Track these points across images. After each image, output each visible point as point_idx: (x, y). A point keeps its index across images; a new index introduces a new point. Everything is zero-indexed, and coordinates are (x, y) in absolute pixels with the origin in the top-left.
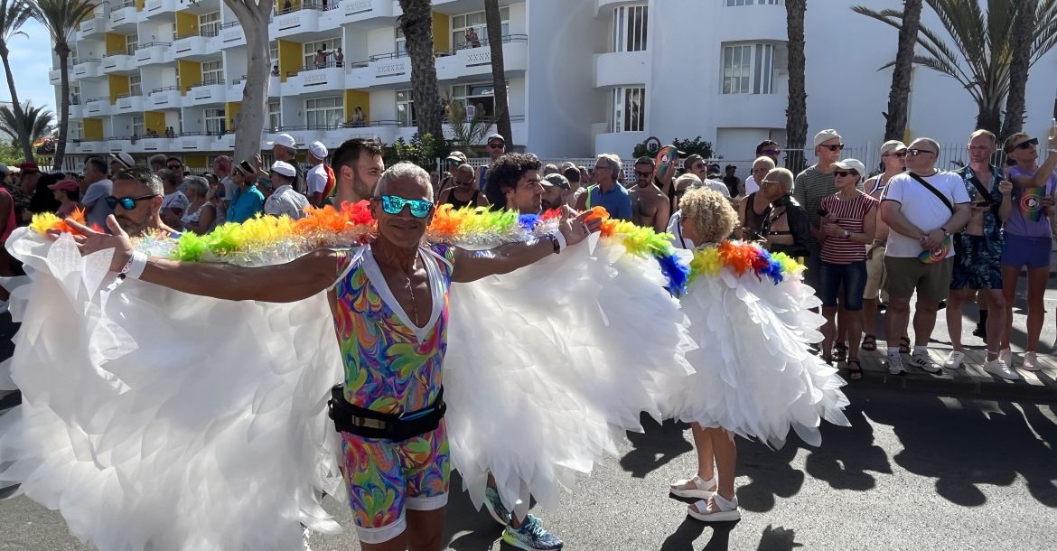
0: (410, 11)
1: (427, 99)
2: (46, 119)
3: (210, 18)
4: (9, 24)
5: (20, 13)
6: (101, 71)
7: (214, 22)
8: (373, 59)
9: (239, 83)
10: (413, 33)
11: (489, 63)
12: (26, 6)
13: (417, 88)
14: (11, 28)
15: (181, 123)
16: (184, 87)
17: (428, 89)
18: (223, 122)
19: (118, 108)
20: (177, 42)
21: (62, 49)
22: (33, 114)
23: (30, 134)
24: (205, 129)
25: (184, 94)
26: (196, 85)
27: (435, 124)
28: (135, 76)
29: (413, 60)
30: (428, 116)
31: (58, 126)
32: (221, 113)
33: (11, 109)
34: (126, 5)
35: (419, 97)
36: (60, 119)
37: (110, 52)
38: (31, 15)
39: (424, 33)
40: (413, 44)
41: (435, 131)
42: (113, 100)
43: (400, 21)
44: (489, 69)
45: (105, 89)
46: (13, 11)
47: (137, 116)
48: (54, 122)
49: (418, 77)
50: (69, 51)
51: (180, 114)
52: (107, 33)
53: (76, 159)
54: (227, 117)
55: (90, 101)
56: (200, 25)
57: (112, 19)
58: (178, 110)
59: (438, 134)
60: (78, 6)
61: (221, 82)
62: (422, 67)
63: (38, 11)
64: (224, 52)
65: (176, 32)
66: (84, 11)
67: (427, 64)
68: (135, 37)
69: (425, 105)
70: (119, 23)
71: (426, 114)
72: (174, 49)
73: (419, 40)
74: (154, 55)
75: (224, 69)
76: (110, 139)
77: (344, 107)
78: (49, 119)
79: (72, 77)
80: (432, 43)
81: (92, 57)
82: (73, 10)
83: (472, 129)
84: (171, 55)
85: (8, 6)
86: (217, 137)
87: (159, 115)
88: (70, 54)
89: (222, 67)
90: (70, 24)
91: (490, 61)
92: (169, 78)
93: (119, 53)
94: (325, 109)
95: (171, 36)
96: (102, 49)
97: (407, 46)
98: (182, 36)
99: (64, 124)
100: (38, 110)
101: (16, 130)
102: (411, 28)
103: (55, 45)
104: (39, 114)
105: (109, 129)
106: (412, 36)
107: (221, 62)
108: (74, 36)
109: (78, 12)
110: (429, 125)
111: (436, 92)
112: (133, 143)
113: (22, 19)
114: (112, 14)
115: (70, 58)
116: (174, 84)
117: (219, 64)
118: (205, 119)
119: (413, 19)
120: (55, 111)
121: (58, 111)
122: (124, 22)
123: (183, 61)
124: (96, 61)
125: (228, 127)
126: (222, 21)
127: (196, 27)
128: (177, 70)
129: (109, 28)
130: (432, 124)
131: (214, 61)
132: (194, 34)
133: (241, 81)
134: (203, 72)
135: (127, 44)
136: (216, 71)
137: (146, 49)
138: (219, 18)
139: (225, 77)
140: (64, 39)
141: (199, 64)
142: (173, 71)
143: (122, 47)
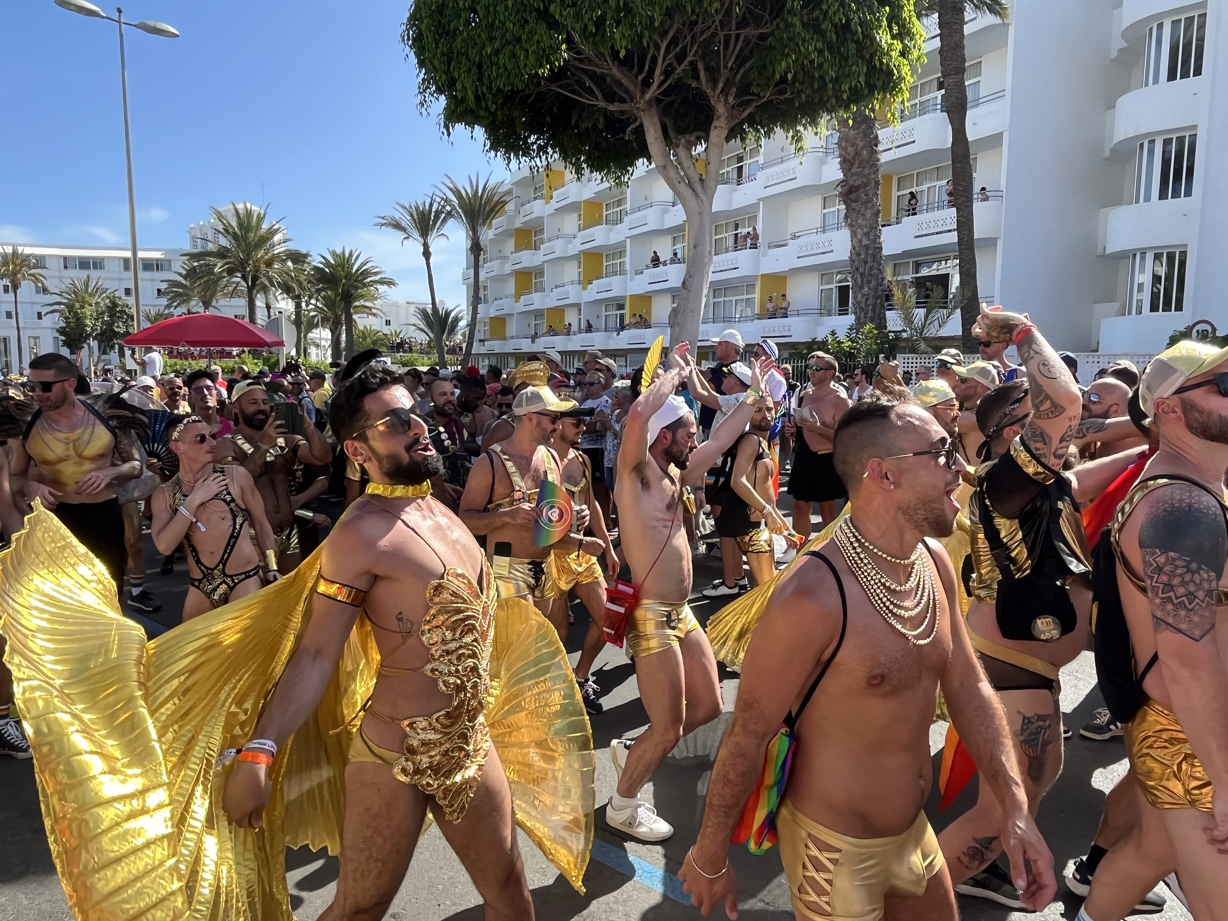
0: (853, 174)
1: (869, 282)
2: (457, 320)
3: (616, 203)
4: (432, 230)
5: (443, 215)
6: (508, 268)
7: (619, 209)
8: (794, 237)
9: (642, 273)
10: (856, 201)
11: (954, 230)
12: (448, 208)
13: (857, 269)
14: (435, 230)
15: (580, 319)
16: (586, 281)
17: (871, 268)
18: (622, 317)
19: (520, 307)
20: (582, 232)
21: (476, 249)
22: (448, 314)
23: (443, 334)
24: (603, 326)
25: (585, 288)
26: (598, 278)
27: (877, 312)
28: (539, 272)
29: (854, 234)
30: (869, 302)
31: (467, 326)
32: (621, 307)
33: (430, 311)
34: (535, 199)
35: (859, 279)
36: (470, 319)
37: (517, 249)
38: (453, 217)
39: (870, 200)
40: (855, 215)
41: (877, 321)
42: (517, 297)
43: (839, 188)
44: (953, 237)
45: (511, 287)
46: (438, 213)
47: (538, 314)
48: (463, 323)
49: (858, 254)
50: (482, 250)
51: (580, 310)
52: (516, 229)
53: (510, 358)
54: (627, 311)
55: (496, 299)
56: (605, 213)
57: (522, 214)
58: (578, 306)
59: (881, 324)
60: (493, 204)
61: (623, 273)
62: (865, 242)
63: (458, 212)
64: (628, 241)
65: (581, 222)
66: (498, 208)
67: (871, 237)
68: (542, 231)
69: (866, 289)
70: (527, 218)
71: (867, 300)
72: (578, 240)
73: (863, 210)
74: (559, 248)
75: (627, 259)
76: (512, 338)
77: (757, 295)
78: (462, 318)
79: (482, 276)
80: (879, 212)
81: (501, 254)
82: (487, 209)
83: (926, 318)
84: (575, 247)
85: (434, 210)
86: (615, 333)
87: (559, 311)
88: (482, 252)
89: (625, 257)
90: (484, 223)
91: (955, 227)
92: (572, 272)
93: (526, 249)
94: (734, 299)
95: (577, 228)
96: (511, 244)
97: (846, 217)
98: (587, 226)
99: (472, 325)
100: (452, 310)
101: (432, 332)
102: (853, 196)
103: (469, 244)
104: (452, 315)
105: (512, 328)
106: (854, 205)
107: (625, 251)
108: (487, 234)
109: (492, 210)
110: (870, 314)
111: (881, 272)
112: (533, 342)
113: (444, 221)
114: (521, 209)
115: (481, 258)
116: (576, 278)
117: (621, 253)
118: (604, 313)
119: (856, 184)
120: (465, 312)
121: (468, 311)
122: (532, 216)
123: (586, 253)
124: (505, 258)
125: (627, 321)
126: (628, 206)
127: (601, 216)
128: (580, 262)
129: (518, 224)
130: (874, 312)
131: (618, 251)
132: (599, 223)
133: (645, 271)
134: (605, 264)
135: (534, 239)
136: (618, 261)
137: (552, 243)
138: (625, 203)
139: (628, 267)
140: (478, 238)
141: (602, 254)
142: (576, 263)
143: (529, 242)
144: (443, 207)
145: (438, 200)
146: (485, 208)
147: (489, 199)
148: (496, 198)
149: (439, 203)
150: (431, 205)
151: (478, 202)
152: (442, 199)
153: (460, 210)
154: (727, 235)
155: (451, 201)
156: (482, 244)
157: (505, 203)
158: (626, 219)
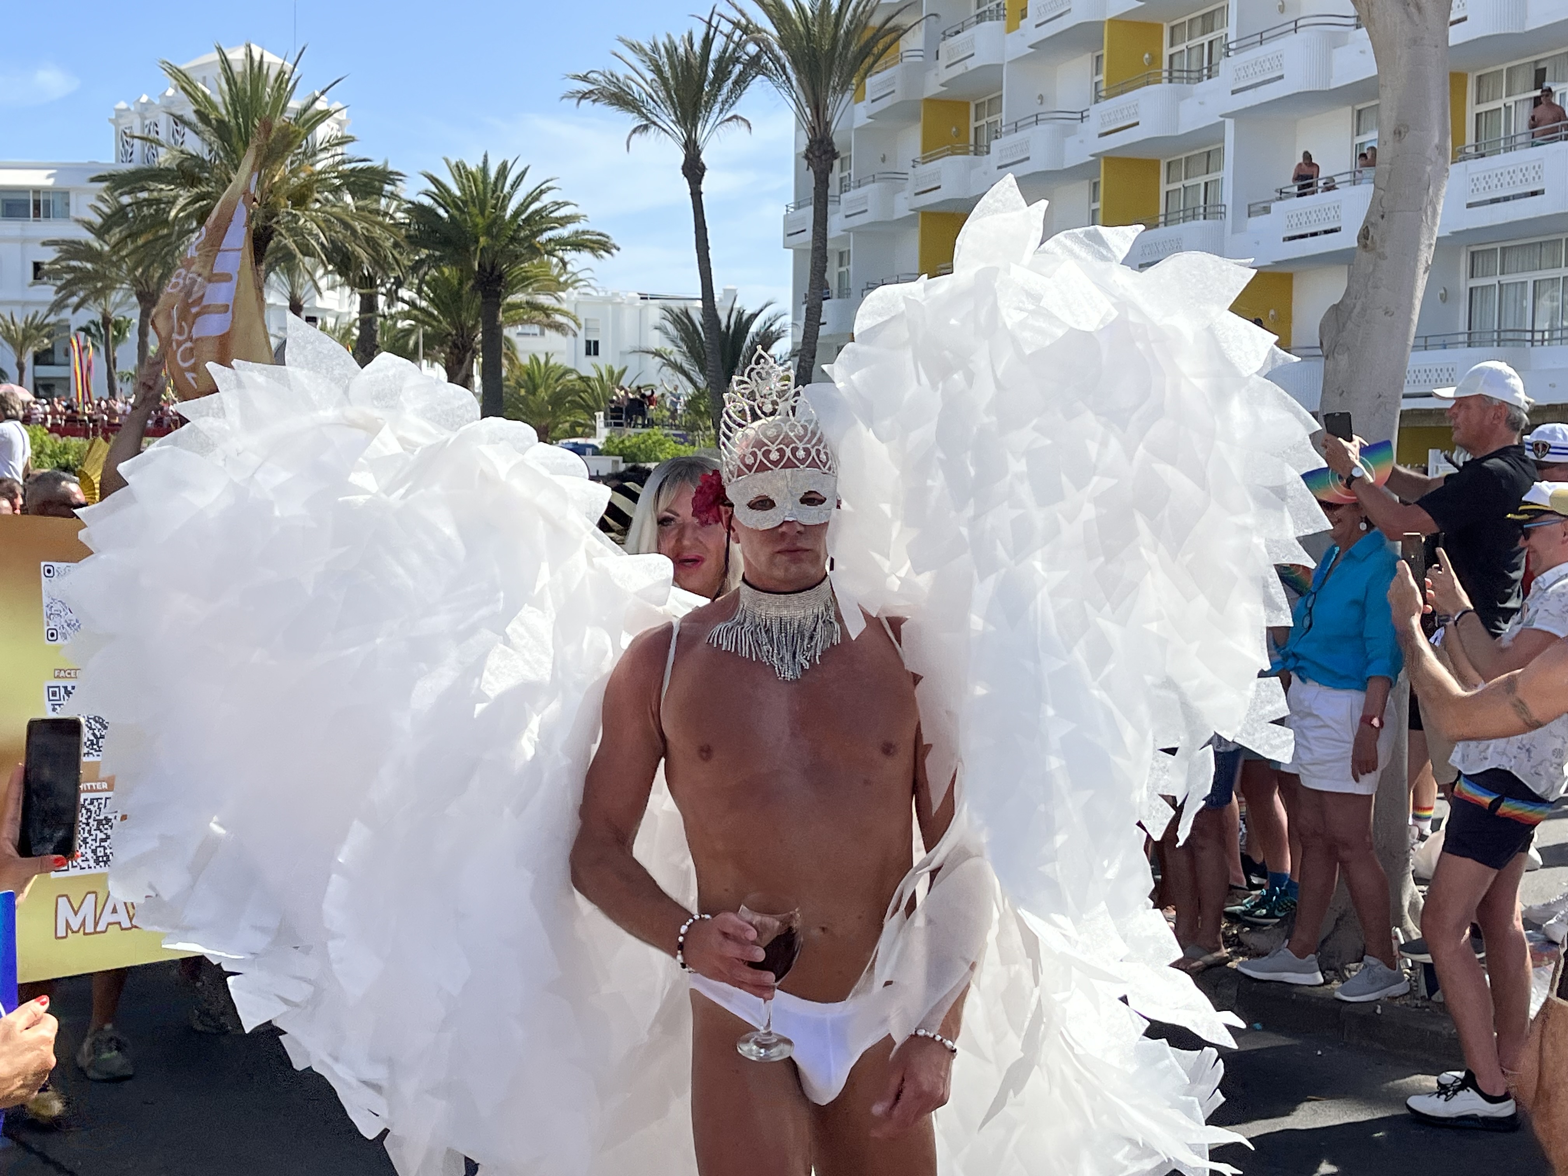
2: (766, 339)
3: (1199, 24)
4: (709, 107)
5: (739, 68)
6: (904, 205)
7: (1205, 39)
9: (1267, 210)
12: (752, 49)
14: (717, 108)
20: (1104, 104)
21: (821, 153)
22: (743, 325)
31: (793, 354)
33: (697, 317)
34: (981, 18)
36: (800, 339)
37: (930, 152)
38: (763, 70)
45: (909, 252)
46: (725, 63)
48: (782, 347)
50: (835, 155)
52: (928, 100)
56: (1167, 51)
57: (943, 61)
60: (867, 35)
63: (776, 59)
64: (1230, 124)
65: (1101, 77)
66: (881, 45)
68: (994, 104)
70: (958, 70)
72: (1093, 126)
74: (1039, 148)
75: (1227, 174)
79: (836, 225)
81: (886, 167)
82: (854, 48)
84: (1084, 145)
85: (714, 55)
88: (837, 163)
89: (1219, 169)
90: (844, 86)
92: (1073, 210)
93: (953, 152)
94: (1530, 277)
95: (1088, 91)
96: (912, 141)
98: (1116, 88)
99: (806, 351)
100: (754, 316)
101: (702, 370)
103: (804, 143)
104: (754, 328)
107: (1220, 151)
108: (851, 116)
109: (865, 52)
113: (741, 82)
114: (943, 47)
115: (835, 177)
117: (1210, 158)
120: (788, 319)
121: (795, 317)
122: (971, 65)
123: (1112, 160)
124: (895, 178)
126: (1231, 31)
127: (1156, 59)
128: (1096, 185)
129: (933, 87)
131: (1202, 152)
132: (1149, 78)
133: (1274, 206)
134: (1164, 188)
135: (973, 124)
136: (1201, 180)
137: (1020, 135)
138: (1224, 23)
139: (1227, 196)
140: (828, 124)
141: (1156, 163)
142: (1083, 189)
143: (961, 133)
144: (740, 45)
145: (726, 27)
146: (847, 46)
147: (859, 24)
148: (876, 21)
149: (729, 37)
150: (707, 42)
151: (830, 29)
152: (737, 25)
153: (781, 53)
154: (1510, 101)
155: (759, 30)
156: (837, 140)
157: (900, 32)
158: (1227, 67)
